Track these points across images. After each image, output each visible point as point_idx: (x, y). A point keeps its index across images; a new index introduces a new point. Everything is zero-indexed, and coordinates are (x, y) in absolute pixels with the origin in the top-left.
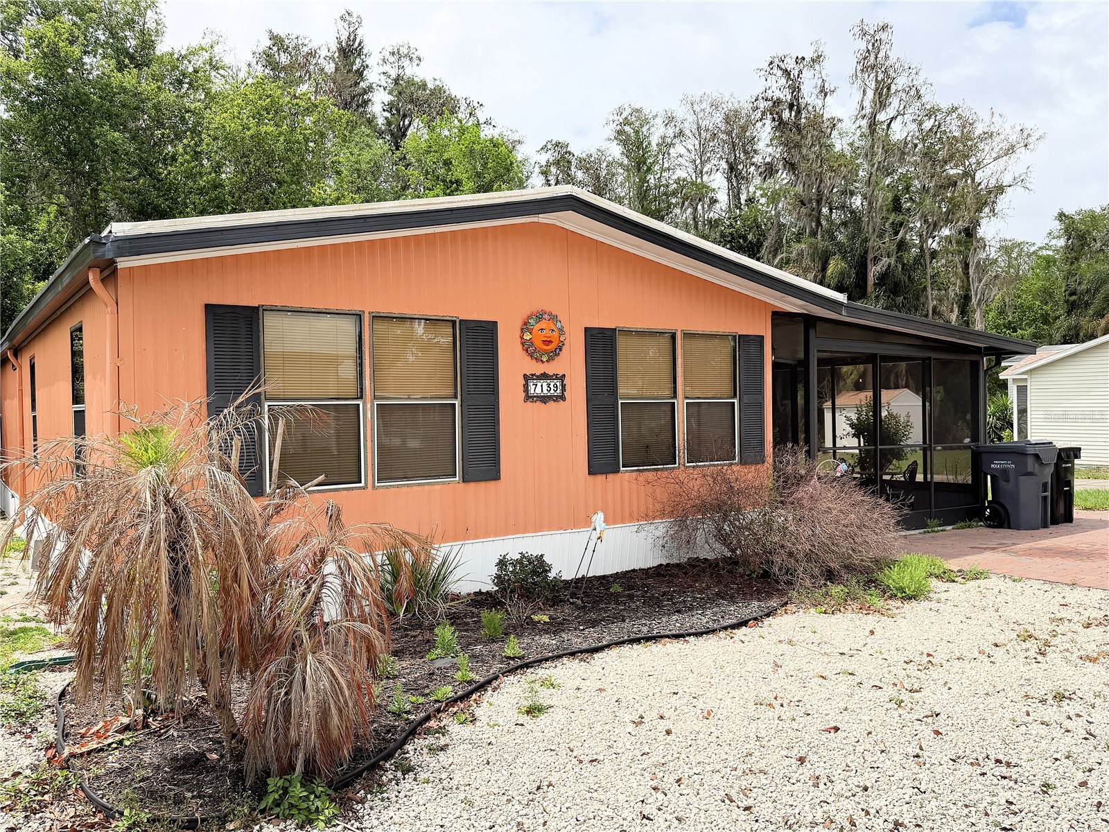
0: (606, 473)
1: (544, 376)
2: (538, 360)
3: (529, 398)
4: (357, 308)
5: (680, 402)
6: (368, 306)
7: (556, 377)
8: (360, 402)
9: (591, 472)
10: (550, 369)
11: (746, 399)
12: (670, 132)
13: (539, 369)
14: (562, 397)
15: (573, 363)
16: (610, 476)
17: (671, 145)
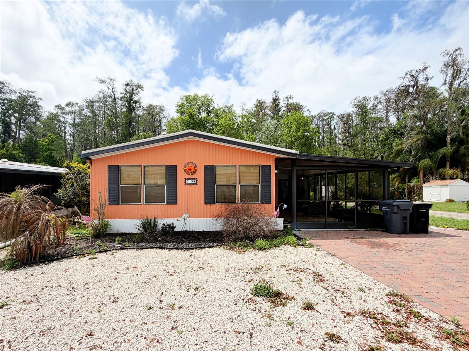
0: (211, 204)
1: (191, 179)
2: (189, 175)
3: (186, 184)
4: (140, 164)
5: (238, 185)
6: (143, 164)
7: (194, 179)
8: (141, 185)
9: (206, 203)
10: (193, 177)
11: (263, 184)
12: (376, 102)
13: (189, 177)
14: (196, 184)
15: (200, 175)
16: (212, 205)
17: (376, 106)
